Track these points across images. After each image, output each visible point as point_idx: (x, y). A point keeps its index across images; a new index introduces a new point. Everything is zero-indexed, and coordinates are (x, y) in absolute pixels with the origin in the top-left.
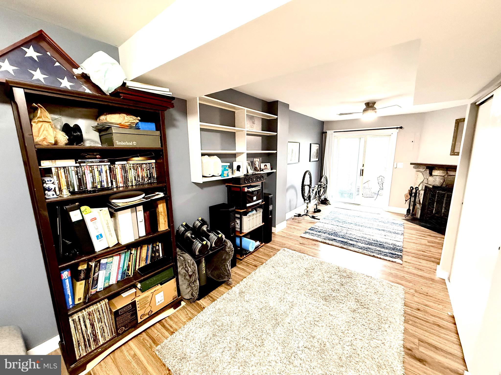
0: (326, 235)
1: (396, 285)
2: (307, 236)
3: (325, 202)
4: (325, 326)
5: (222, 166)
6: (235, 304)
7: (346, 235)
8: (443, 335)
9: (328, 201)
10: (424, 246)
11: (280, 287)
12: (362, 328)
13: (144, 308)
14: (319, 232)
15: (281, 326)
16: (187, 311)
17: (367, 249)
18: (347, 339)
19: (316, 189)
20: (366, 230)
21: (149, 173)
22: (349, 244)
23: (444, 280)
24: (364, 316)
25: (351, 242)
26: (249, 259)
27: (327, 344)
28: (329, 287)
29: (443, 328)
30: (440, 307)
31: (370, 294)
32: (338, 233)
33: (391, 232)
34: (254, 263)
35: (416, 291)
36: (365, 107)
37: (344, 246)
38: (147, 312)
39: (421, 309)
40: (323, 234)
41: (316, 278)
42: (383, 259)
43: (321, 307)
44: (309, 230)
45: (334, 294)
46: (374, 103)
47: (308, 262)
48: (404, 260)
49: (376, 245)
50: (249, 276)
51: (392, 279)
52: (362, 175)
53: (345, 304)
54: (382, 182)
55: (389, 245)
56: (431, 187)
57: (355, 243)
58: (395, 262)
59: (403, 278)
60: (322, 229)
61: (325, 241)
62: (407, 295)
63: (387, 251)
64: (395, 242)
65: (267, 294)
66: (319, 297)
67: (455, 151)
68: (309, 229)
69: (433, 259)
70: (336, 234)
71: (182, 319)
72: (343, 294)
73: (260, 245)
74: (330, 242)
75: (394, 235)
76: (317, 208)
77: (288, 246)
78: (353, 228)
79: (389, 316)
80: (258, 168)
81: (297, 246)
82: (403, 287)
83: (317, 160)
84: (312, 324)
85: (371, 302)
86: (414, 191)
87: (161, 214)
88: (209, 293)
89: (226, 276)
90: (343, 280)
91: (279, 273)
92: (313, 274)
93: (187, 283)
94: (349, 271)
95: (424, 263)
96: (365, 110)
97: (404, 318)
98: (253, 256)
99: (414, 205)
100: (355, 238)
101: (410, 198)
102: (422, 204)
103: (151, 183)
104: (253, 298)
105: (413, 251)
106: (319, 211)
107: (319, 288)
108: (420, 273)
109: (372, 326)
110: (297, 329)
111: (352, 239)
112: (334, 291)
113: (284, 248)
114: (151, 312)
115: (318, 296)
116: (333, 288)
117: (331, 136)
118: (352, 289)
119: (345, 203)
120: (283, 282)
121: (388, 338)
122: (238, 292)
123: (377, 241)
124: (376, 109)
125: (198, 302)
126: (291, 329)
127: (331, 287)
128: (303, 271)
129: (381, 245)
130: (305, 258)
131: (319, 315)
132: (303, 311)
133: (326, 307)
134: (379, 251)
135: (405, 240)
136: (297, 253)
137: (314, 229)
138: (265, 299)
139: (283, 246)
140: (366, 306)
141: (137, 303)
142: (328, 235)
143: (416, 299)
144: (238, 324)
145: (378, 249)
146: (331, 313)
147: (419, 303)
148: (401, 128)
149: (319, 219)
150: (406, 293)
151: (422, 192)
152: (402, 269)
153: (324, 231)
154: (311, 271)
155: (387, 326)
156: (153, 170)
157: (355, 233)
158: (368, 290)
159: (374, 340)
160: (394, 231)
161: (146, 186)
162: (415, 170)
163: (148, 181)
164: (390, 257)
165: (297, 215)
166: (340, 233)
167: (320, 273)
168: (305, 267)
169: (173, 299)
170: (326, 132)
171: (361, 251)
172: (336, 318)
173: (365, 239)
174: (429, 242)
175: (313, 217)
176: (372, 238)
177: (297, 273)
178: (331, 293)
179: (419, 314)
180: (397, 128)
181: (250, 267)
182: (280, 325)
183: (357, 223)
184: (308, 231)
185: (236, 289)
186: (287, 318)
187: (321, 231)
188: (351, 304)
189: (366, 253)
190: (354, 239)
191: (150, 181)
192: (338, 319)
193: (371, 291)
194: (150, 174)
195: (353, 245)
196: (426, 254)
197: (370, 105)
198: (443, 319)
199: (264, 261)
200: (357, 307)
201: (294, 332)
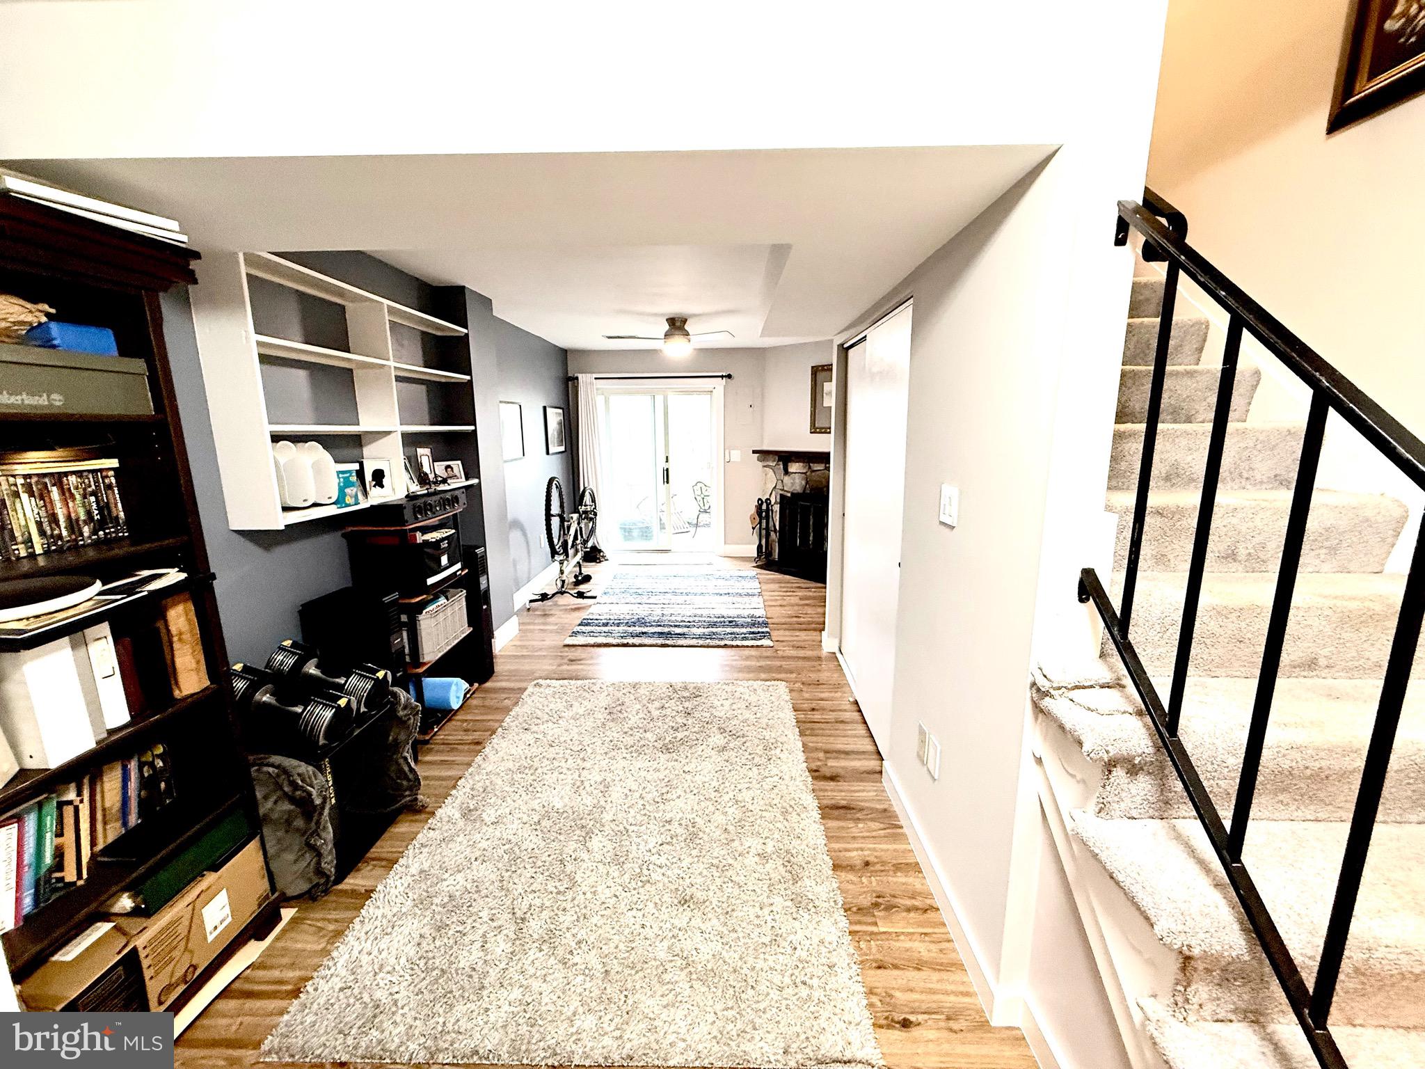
0: (621, 628)
1: (773, 682)
2: (580, 640)
3: (594, 555)
4: (683, 794)
5: (339, 473)
6: (465, 842)
7: (664, 618)
8: (850, 732)
9: (600, 551)
10: (796, 608)
11: (563, 764)
12: (744, 770)
13: (167, 964)
14: (606, 625)
15: (599, 833)
16: (314, 923)
17: (711, 636)
18: (726, 798)
19: (576, 522)
20: (699, 601)
21: (94, 506)
22: (676, 634)
23: (834, 653)
24: (741, 751)
25: (678, 630)
26: (447, 733)
27: (697, 819)
28: (666, 727)
29: (847, 723)
30: (839, 695)
31: (739, 712)
32: (646, 618)
33: (741, 595)
34: (470, 738)
35: (803, 684)
36: (667, 327)
37: (667, 642)
38: (179, 973)
39: (817, 707)
40: (616, 628)
41: (634, 720)
42: (743, 646)
43: (665, 766)
44: (581, 627)
45: (680, 736)
46: (684, 321)
47: (606, 693)
48: (774, 639)
49: (722, 624)
50: (470, 770)
51: (763, 676)
52: (668, 482)
53: (705, 743)
54: (702, 496)
55: (744, 619)
56: (789, 495)
57: (686, 630)
58: (762, 646)
59: (780, 669)
60: (608, 617)
61: (625, 641)
62: (794, 694)
63: (744, 630)
64: (752, 612)
65: (537, 789)
66: (655, 751)
67: (816, 426)
68: (579, 625)
69: (813, 626)
70: (641, 622)
71: (309, 947)
72: (696, 729)
73: (470, 690)
74: (637, 641)
75: (746, 599)
76: (580, 573)
77: (543, 674)
78: (672, 602)
79: (778, 734)
80: (431, 477)
81: (565, 667)
82: (784, 683)
83: (562, 449)
84: (658, 803)
85: (745, 724)
86: (764, 507)
87: (180, 640)
88: (367, 850)
89: (406, 791)
90: (686, 705)
91: (549, 738)
92: (626, 715)
93: (297, 842)
94: (693, 685)
95: (803, 635)
96: (667, 335)
97: (798, 730)
98: (459, 723)
99: (768, 536)
100: (682, 621)
101: (760, 523)
102: (779, 531)
103: (107, 542)
104: (507, 811)
105: (783, 620)
106: (587, 579)
107: (649, 735)
108: (801, 653)
109: (757, 760)
110: (634, 823)
111: (678, 624)
112: (676, 730)
113: (536, 682)
114: (191, 969)
115: (651, 749)
116: (674, 724)
117: (589, 387)
118: (708, 715)
119: (639, 551)
120: (566, 751)
121: (784, 768)
122: (457, 815)
123: (723, 617)
124: (688, 334)
125: (340, 887)
126: (621, 828)
127: (671, 724)
128: (601, 716)
129: (732, 623)
130: (594, 688)
131: (666, 780)
132: (633, 788)
133: (673, 763)
134: (731, 634)
135: (766, 603)
136: (573, 682)
137: (590, 621)
138: (539, 801)
139: (531, 677)
140: (740, 733)
141: (142, 954)
142: (626, 628)
143: (806, 695)
144: (493, 877)
145: (729, 630)
146: (686, 769)
147: (811, 700)
148: (729, 376)
149: (595, 597)
150: (791, 691)
151: (777, 508)
152: (775, 655)
153: (616, 622)
154: (619, 708)
155: (778, 750)
156: (110, 496)
157: (680, 611)
158: (734, 707)
159: (767, 780)
160: (745, 592)
161: (91, 553)
162: (760, 464)
163: (97, 534)
164: (752, 639)
165: (537, 597)
166: (650, 618)
167: (638, 706)
168: (604, 705)
169: (260, 905)
170: (577, 378)
171: (701, 642)
172: (698, 774)
173: (701, 619)
174: (800, 599)
175: (581, 595)
176: (712, 612)
177: (589, 724)
178: (674, 735)
179: (817, 716)
180: (722, 377)
181: (462, 751)
182: (596, 831)
183: (677, 591)
184: (578, 629)
185: (449, 811)
186: (605, 814)
187: (608, 623)
188: (715, 739)
189: (711, 644)
190: (681, 624)
191: (101, 533)
192: (702, 772)
193: (739, 706)
194: (100, 509)
195: (683, 635)
196: (802, 619)
197: (677, 325)
198: (845, 711)
199: (497, 725)
200: (726, 740)
201: (630, 831)
